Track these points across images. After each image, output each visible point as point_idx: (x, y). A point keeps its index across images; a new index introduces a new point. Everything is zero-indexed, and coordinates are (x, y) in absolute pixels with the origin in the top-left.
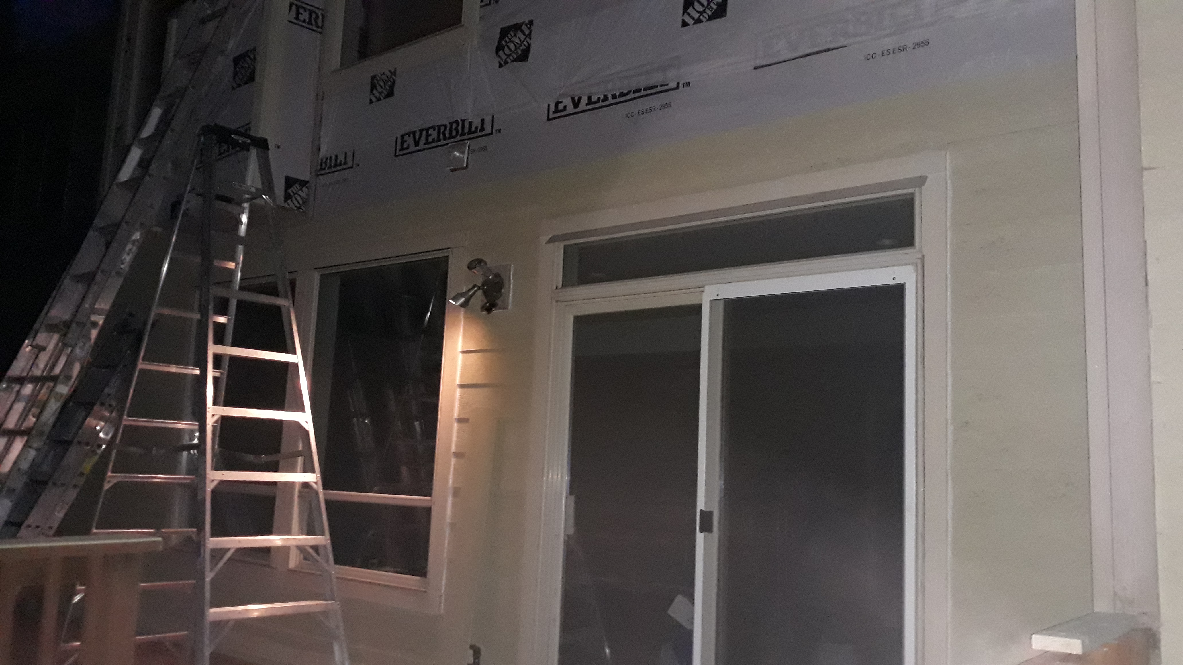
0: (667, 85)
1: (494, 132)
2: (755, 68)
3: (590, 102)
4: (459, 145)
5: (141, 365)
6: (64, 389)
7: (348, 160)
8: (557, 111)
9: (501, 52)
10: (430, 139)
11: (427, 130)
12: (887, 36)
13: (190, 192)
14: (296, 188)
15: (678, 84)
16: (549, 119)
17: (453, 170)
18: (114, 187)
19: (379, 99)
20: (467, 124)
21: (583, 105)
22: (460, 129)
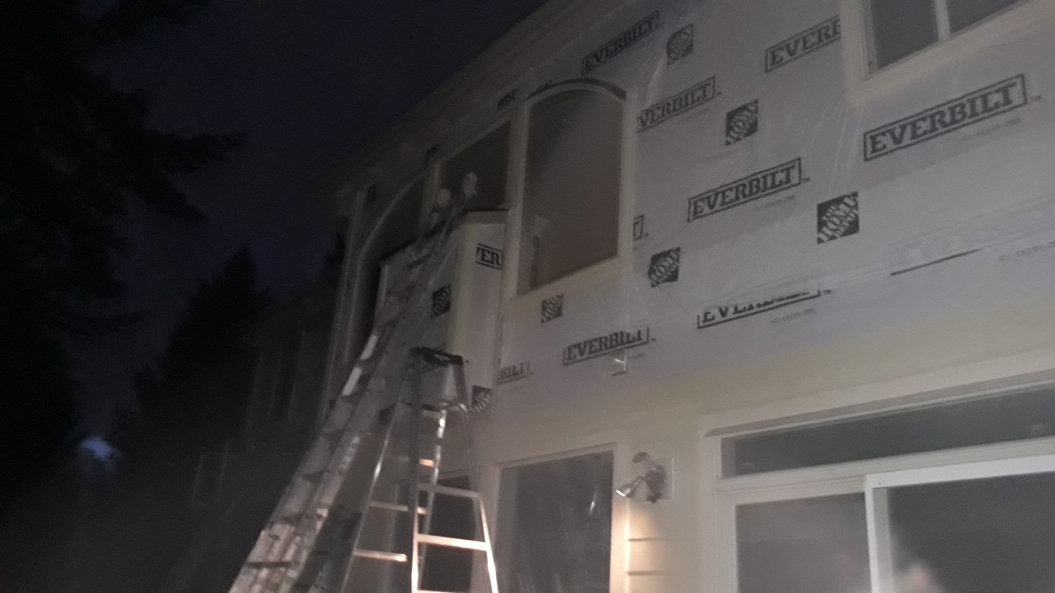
0: (809, 293)
1: (650, 340)
2: (893, 274)
3: (736, 311)
4: (619, 354)
5: (357, 553)
6: (293, 574)
7: (524, 370)
8: (706, 320)
9: (653, 276)
10: (593, 349)
11: (591, 342)
12: (1020, 238)
13: (400, 402)
14: (481, 394)
15: (819, 292)
16: (699, 327)
17: (614, 375)
18: (340, 401)
19: (549, 319)
20: (625, 335)
21: (730, 314)
22: (619, 340)
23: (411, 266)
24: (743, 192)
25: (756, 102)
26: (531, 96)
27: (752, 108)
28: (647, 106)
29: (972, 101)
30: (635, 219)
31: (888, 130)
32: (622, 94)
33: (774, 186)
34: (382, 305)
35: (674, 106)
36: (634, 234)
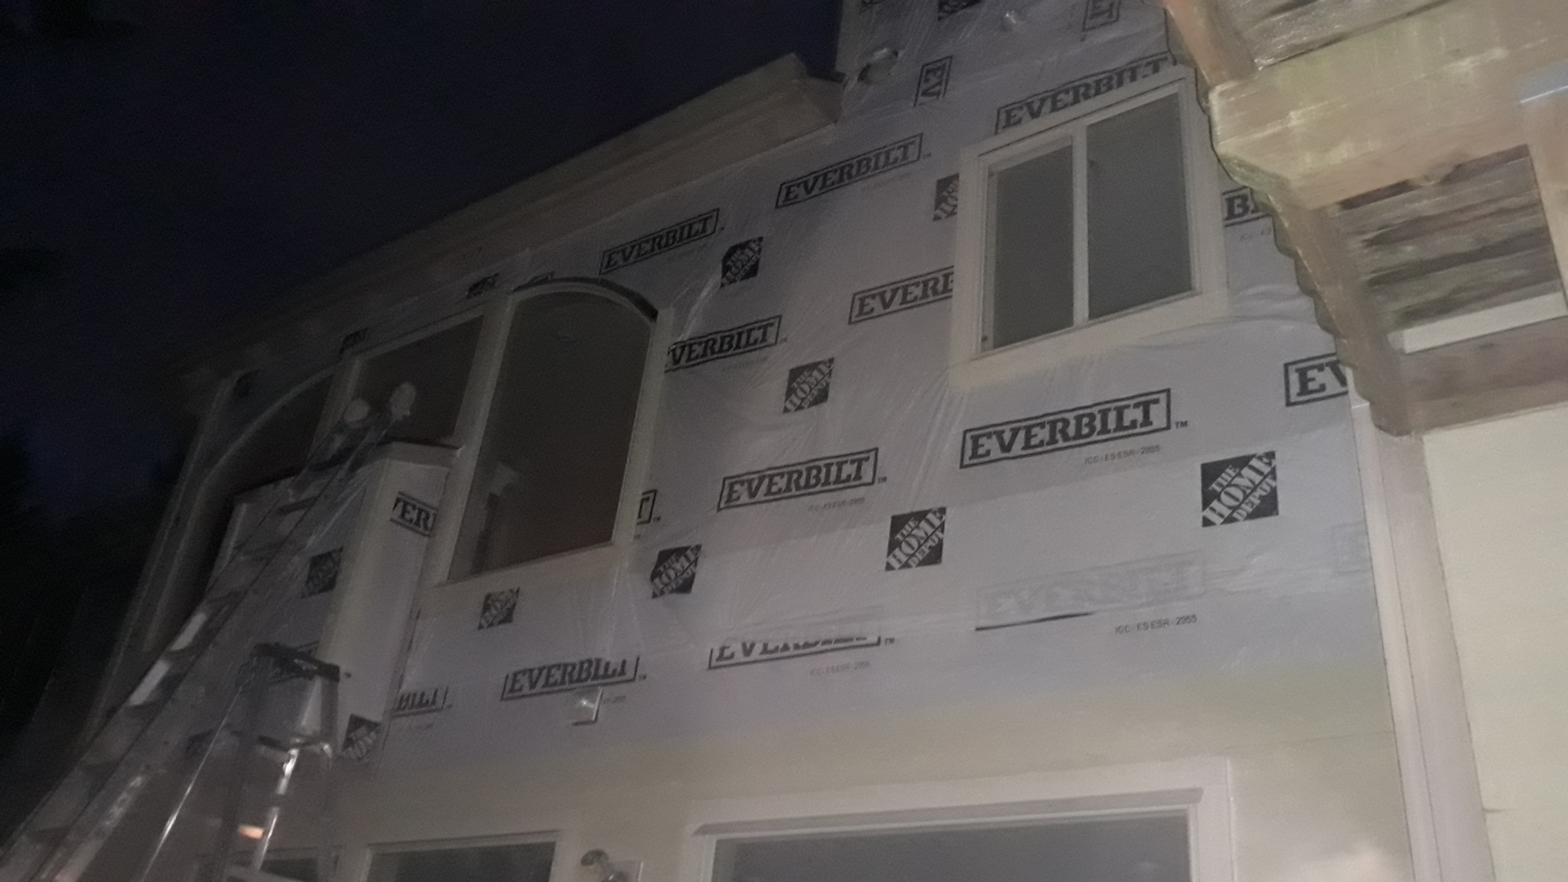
0: (865, 639)
1: (637, 677)
2: (978, 629)
3: (765, 650)
4: (589, 692)
7: (437, 699)
8: (721, 657)
9: (657, 580)
10: (551, 680)
11: (550, 668)
12: (1142, 606)
13: (224, 727)
14: (363, 730)
15: (879, 639)
16: (710, 667)
17: (576, 724)
18: (121, 711)
19: (491, 625)
20: (603, 665)
21: (756, 654)
22: (593, 670)
23: (285, 511)
24: (797, 482)
25: (831, 361)
26: (519, 289)
27: (825, 370)
28: (685, 336)
29: (1105, 413)
30: (644, 494)
31: (994, 431)
32: (653, 314)
33: (838, 480)
34: (225, 564)
35: (722, 345)
36: (640, 516)
